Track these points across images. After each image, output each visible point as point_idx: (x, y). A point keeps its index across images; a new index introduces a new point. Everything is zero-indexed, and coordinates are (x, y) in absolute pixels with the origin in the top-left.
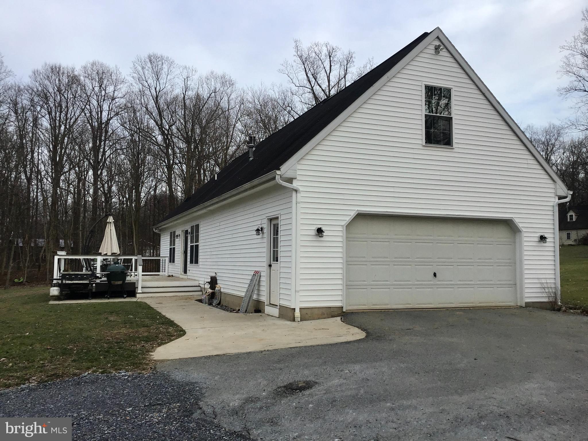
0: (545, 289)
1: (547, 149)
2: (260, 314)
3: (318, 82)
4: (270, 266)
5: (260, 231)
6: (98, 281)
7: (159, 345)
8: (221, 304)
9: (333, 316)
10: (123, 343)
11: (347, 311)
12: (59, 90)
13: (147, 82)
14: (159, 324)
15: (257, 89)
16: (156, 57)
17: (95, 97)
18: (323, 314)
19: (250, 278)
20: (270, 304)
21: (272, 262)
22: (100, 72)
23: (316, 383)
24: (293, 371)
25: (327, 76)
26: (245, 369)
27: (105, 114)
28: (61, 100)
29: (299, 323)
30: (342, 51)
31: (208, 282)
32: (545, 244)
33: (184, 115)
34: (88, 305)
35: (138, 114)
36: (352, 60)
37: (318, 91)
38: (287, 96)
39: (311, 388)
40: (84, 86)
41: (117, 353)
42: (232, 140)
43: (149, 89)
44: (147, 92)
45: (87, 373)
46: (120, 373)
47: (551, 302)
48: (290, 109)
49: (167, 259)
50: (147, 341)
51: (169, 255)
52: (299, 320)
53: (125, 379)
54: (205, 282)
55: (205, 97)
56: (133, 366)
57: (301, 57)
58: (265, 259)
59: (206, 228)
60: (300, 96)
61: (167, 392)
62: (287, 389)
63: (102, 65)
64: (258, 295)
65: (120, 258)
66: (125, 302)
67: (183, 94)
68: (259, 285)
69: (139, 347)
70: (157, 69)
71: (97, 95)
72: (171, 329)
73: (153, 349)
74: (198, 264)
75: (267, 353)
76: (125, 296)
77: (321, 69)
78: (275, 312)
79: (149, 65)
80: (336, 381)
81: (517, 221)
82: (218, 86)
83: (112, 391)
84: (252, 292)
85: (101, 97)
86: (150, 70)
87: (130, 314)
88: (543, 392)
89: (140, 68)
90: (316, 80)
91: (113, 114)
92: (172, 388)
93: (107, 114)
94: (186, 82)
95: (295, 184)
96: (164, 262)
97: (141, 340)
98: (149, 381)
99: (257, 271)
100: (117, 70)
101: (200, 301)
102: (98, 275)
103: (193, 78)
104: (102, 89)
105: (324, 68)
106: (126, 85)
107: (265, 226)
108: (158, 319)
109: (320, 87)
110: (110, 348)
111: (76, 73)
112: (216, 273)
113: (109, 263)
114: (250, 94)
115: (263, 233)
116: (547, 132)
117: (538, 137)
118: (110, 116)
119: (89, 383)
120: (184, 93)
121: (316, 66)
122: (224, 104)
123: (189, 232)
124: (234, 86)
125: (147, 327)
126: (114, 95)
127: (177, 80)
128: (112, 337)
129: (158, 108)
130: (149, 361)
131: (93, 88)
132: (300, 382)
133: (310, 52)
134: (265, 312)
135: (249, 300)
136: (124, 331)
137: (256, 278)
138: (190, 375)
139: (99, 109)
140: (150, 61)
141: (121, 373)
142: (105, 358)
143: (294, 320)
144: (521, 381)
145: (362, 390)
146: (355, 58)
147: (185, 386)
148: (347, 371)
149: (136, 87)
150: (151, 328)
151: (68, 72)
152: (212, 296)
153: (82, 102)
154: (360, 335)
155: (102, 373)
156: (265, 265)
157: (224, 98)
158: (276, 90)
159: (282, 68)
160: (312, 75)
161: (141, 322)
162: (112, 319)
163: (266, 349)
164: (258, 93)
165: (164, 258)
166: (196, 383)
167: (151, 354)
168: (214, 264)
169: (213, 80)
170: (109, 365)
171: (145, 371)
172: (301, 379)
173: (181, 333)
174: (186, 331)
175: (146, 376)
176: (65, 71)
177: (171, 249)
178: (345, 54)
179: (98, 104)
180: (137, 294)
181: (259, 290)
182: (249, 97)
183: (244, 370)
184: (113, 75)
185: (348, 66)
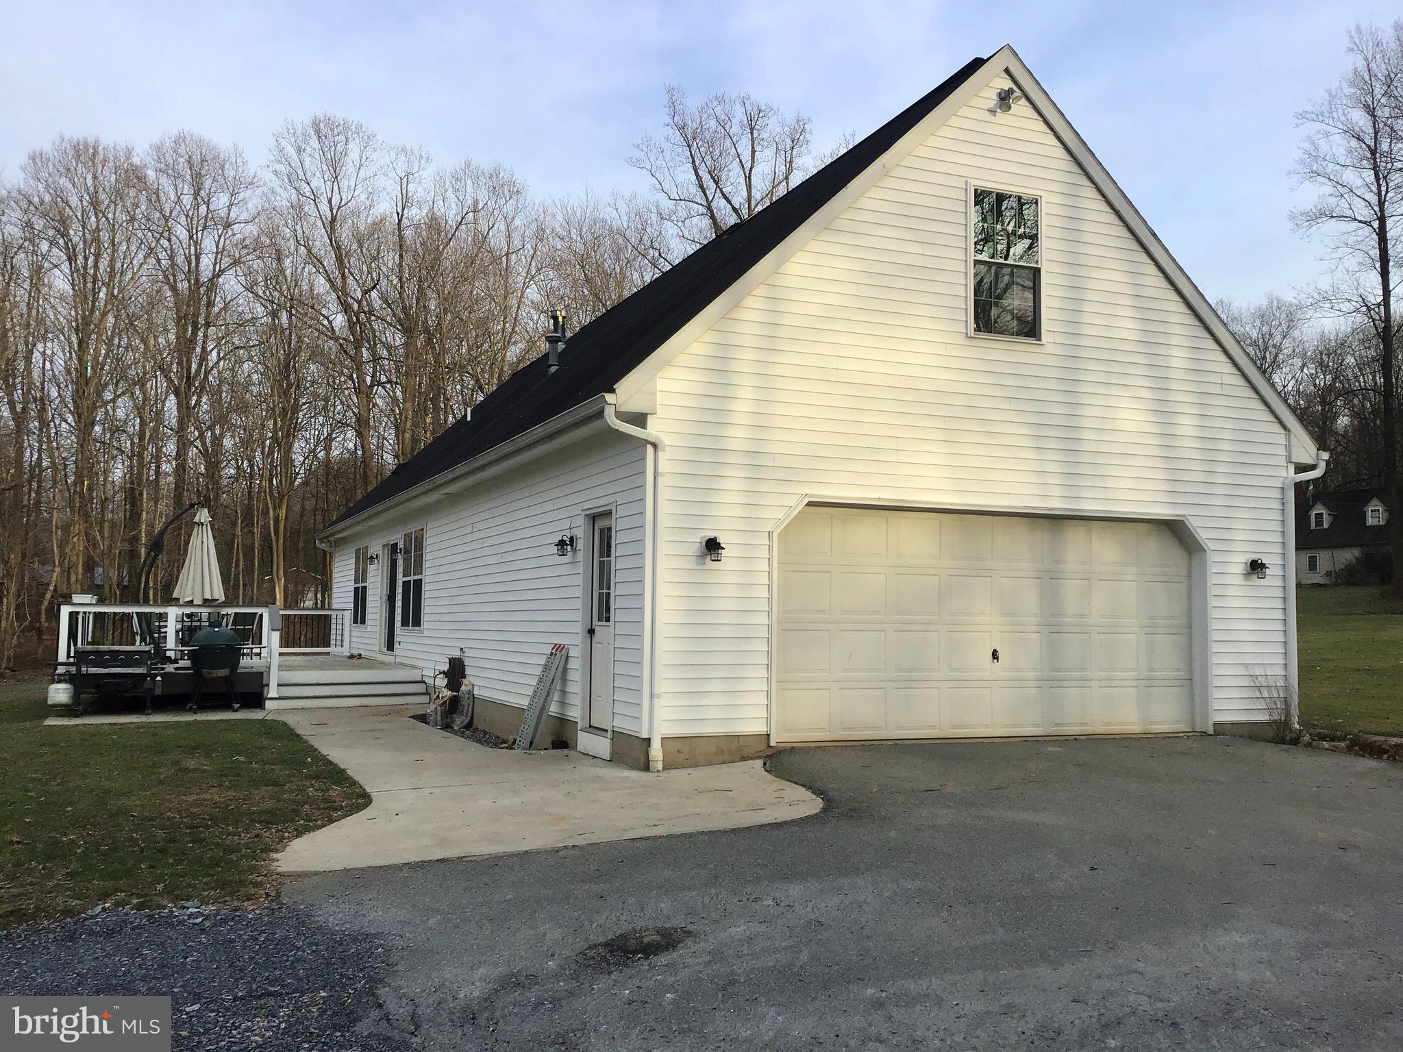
0: (1262, 689)
1: (1264, 358)
2: (566, 751)
3: (724, 190)
4: (591, 632)
5: (567, 545)
6: (170, 668)
7: (299, 834)
8: (474, 727)
9: (744, 758)
10: (207, 827)
11: (778, 744)
12: (95, 203)
13: (308, 184)
14: (308, 777)
15: (576, 204)
16: (332, 125)
17: (183, 219)
18: (720, 751)
19: (542, 661)
20: (590, 726)
21: (595, 622)
22: (196, 159)
23: (689, 934)
24: (631, 901)
25: (746, 177)
26: (510, 897)
27: (206, 262)
28: (98, 225)
29: (658, 774)
30: (780, 117)
31: (444, 672)
32: (1261, 582)
33: (400, 266)
34: (139, 728)
35: (287, 262)
36: (804, 137)
37: (723, 212)
38: (649, 222)
39: (674, 947)
40: (157, 193)
41: (185, 854)
42: (517, 329)
43: (315, 201)
44: (309, 208)
45: (99, 908)
46: (184, 908)
47: (1275, 722)
48: (657, 254)
49: (348, 616)
50: (267, 824)
51: (352, 606)
52: (660, 767)
53: (194, 924)
54: (437, 673)
55: (450, 222)
56: (223, 889)
57: (682, 128)
58: (578, 616)
59: (438, 538)
60: (680, 224)
61: (298, 960)
62: (611, 952)
63: (200, 142)
64: (563, 704)
65: (224, 611)
66: (233, 723)
67: (398, 214)
68: (564, 680)
69: (246, 837)
70: (333, 153)
71: (187, 216)
72: (335, 792)
73: (281, 843)
74: (421, 628)
75: (572, 852)
76: (237, 706)
77: (731, 159)
78: (601, 746)
79: (314, 142)
80: (740, 930)
81: (1194, 524)
82: (483, 195)
83: (155, 958)
84: (547, 696)
85: (199, 221)
86: (317, 156)
87: (240, 753)
88: (1264, 954)
89: (291, 151)
90: (718, 186)
91: (226, 261)
92: (314, 948)
93: (213, 261)
94: (404, 186)
95: (653, 429)
96: (340, 621)
97: (252, 821)
98: (256, 930)
99: (560, 645)
100: (238, 152)
101: (423, 718)
102: (168, 654)
103: (423, 177)
104: (200, 200)
105: (739, 156)
106: (259, 192)
107: (579, 533)
108: (308, 765)
109: (729, 202)
110: (169, 842)
111: (136, 161)
112: (462, 649)
113: (198, 624)
114: (560, 217)
115: (574, 551)
116: (1263, 317)
117: (1242, 329)
118: (220, 267)
119: (101, 936)
120: (401, 213)
121: (717, 152)
122: (497, 241)
123: (401, 549)
124: (521, 198)
125: (277, 784)
126: (229, 215)
127: (381, 181)
128: (179, 812)
129: (337, 248)
130: (266, 875)
131: (179, 198)
132: (648, 930)
133: (705, 116)
134: (579, 747)
135: (539, 718)
136: (215, 795)
137: (557, 661)
138: (364, 915)
139: (193, 249)
140: (318, 132)
141: (188, 908)
142: (151, 867)
143: (647, 767)
144: (1206, 926)
145: (805, 952)
146: (811, 132)
147: (348, 945)
148: (770, 902)
149: (283, 195)
150: (285, 788)
151: (116, 157)
152: (453, 706)
153: (150, 231)
154: (810, 805)
155: (139, 907)
156: (579, 629)
157: (496, 226)
158: (622, 207)
159: (638, 154)
160: (709, 172)
161: (262, 772)
162: (191, 764)
163: (570, 843)
164: (578, 213)
165: (340, 613)
166: (376, 935)
167: (275, 856)
168: (459, 626)
169: (469, 182)
170: (160, 887)
171: (250, 903)
172: (651, 924)
173: (359, 800)
174: (373, 795)
175: (250, 916)
176: (110, 156)
177: (356, 589)
178: (788, 123)
179: (191, 237)
180: (267, 702)
181: (563, 692)
182: (558, 223)
183: (506, 901)
184: (227, 167)
185: (795, 152)
